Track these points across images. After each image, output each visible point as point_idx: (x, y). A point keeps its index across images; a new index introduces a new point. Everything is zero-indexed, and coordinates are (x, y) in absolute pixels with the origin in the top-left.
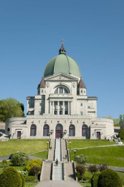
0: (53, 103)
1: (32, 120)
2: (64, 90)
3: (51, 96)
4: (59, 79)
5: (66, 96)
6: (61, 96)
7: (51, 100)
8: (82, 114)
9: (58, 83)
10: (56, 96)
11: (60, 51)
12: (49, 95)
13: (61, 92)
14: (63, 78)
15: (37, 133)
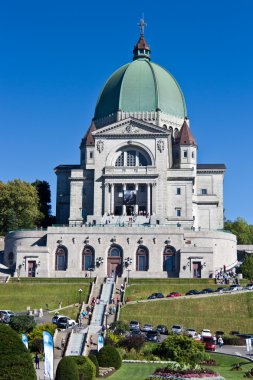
0: (113, 189)
1: (58, 237)
2: (137, 158)
3: (107, 173)
4: (126, 133)
5: (142, 171)
6: (130, 172)
7: (107, 181)
8: (179, 214)
9: (123, 142)
10: (119, 172)
11: (135, 51)
12: (104, 170)
13: (131, 163)
14: (134, 130)
15: (69, 264)
